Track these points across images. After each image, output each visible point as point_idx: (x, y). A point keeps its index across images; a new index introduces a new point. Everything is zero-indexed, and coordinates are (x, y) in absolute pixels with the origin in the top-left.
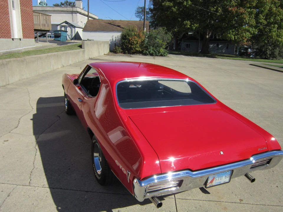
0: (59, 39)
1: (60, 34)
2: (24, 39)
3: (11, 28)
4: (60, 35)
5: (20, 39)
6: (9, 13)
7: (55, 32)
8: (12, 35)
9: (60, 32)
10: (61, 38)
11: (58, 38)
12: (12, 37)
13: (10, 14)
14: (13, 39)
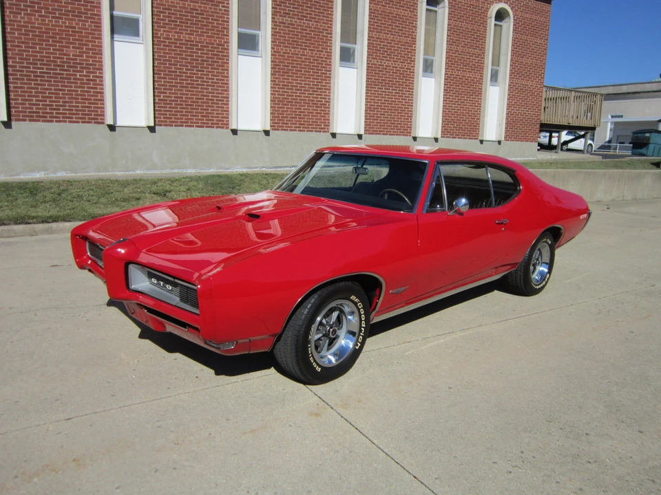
0: (643, 151)
1: (649, 139)
2: (507, 142)
3: (481, 120)
4: (645, 141)
5: (499, 142)
6: (483, 92)
7: (635, 135)
8: (480, 133)
9: (647, 135)
10: (648, 149)
11: (641, 148)
12: (480, 138)
13: (483, 95)
14: (482, 142)
